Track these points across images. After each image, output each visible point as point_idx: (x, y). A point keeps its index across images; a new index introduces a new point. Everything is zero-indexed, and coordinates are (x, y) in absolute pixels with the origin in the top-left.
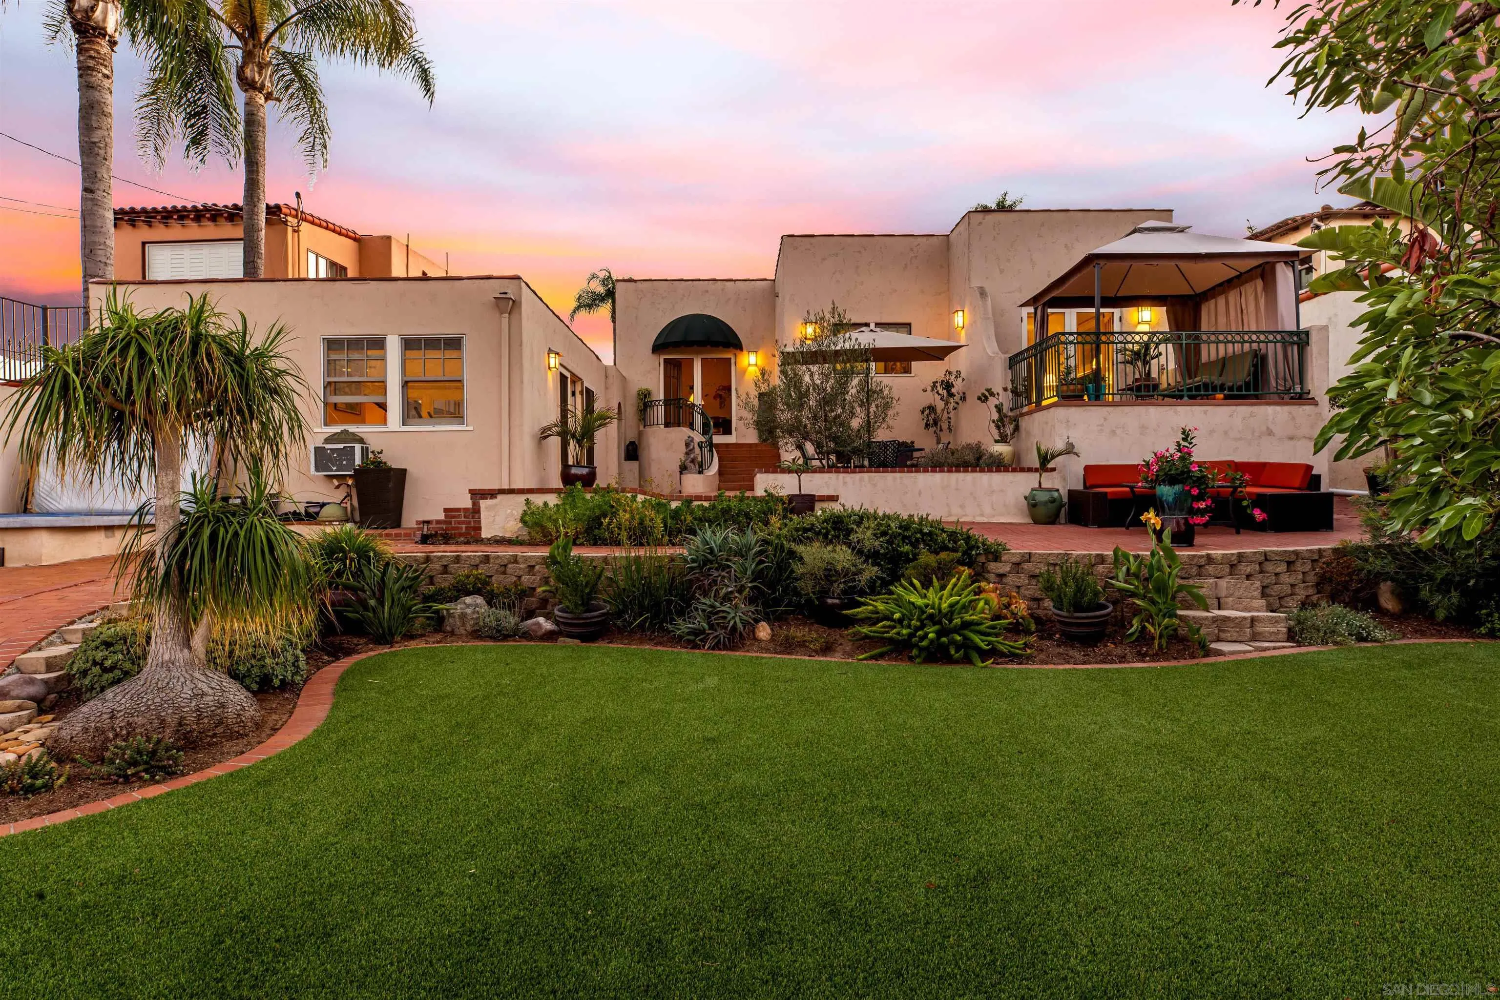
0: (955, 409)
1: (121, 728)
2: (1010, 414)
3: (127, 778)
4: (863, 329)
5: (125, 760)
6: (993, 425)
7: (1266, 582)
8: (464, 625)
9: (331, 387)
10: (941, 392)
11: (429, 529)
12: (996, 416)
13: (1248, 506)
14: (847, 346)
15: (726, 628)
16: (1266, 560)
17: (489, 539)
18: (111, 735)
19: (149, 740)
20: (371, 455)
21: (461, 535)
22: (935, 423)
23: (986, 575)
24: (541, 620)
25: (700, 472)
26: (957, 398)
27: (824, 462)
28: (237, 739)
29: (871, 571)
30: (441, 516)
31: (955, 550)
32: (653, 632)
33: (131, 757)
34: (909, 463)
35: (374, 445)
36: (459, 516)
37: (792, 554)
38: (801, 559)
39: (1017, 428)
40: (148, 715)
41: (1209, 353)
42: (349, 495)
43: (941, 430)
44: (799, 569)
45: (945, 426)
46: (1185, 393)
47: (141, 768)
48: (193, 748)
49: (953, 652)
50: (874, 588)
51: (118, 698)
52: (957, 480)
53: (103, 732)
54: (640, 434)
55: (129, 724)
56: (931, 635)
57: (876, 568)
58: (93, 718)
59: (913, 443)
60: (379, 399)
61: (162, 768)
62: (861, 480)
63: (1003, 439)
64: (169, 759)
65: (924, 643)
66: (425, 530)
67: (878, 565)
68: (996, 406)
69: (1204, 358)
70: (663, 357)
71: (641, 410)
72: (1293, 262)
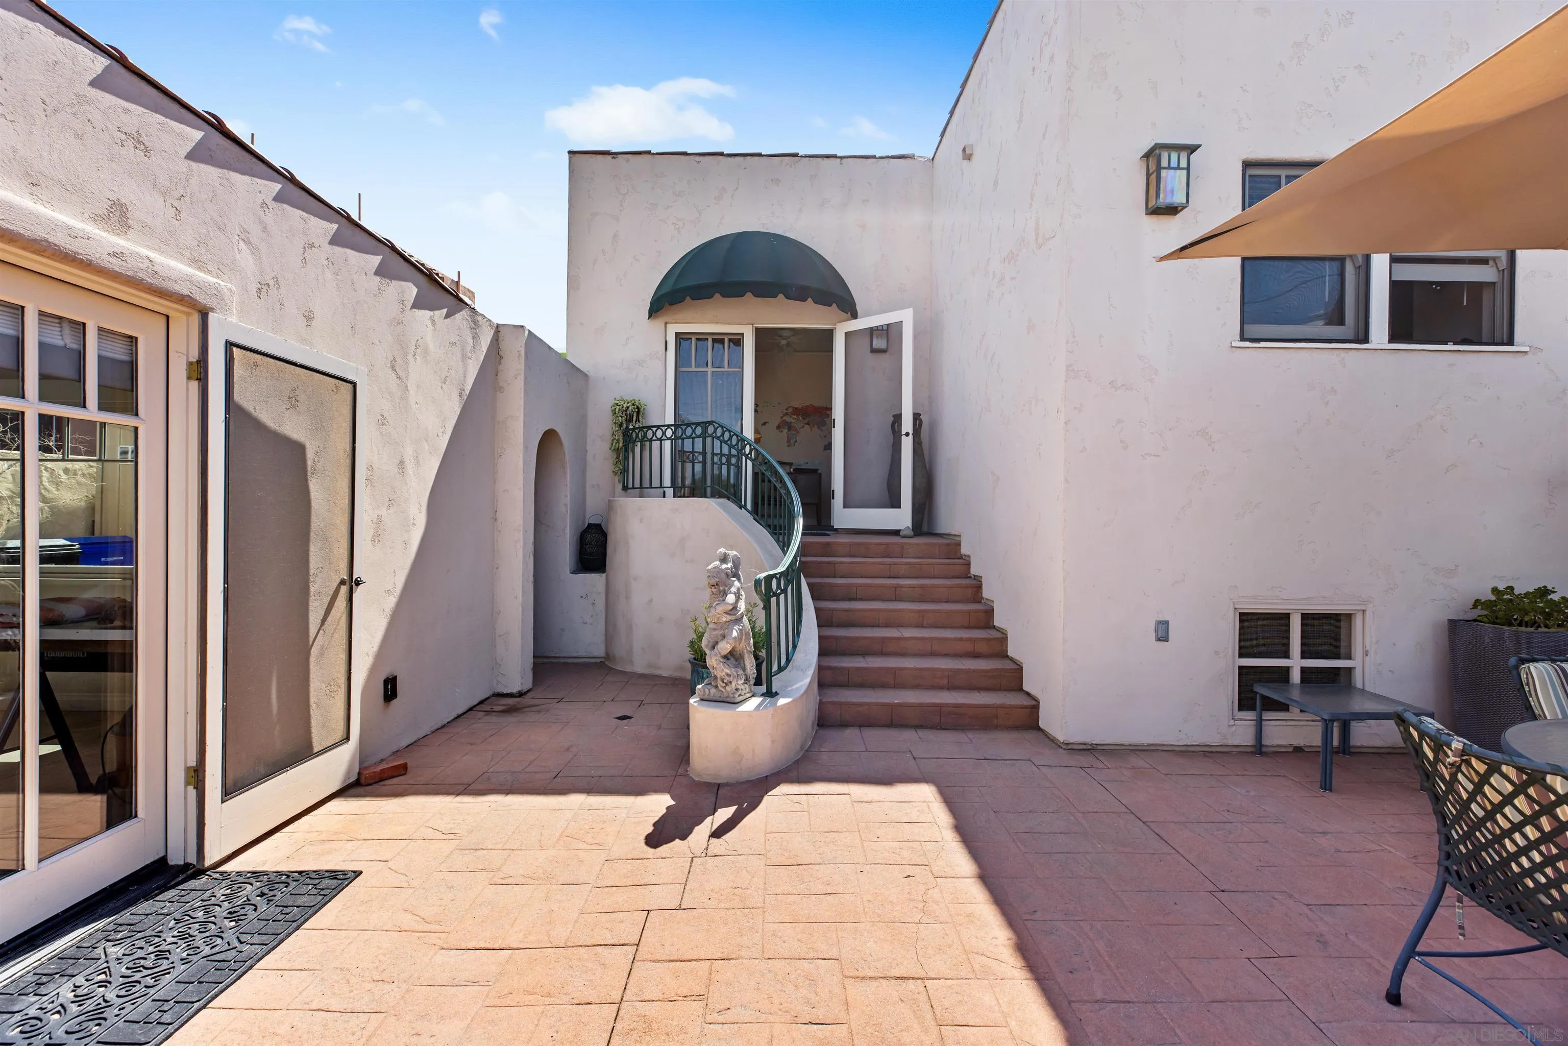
54: (610, 507)
70: (673, 329)
71: (617, 450)
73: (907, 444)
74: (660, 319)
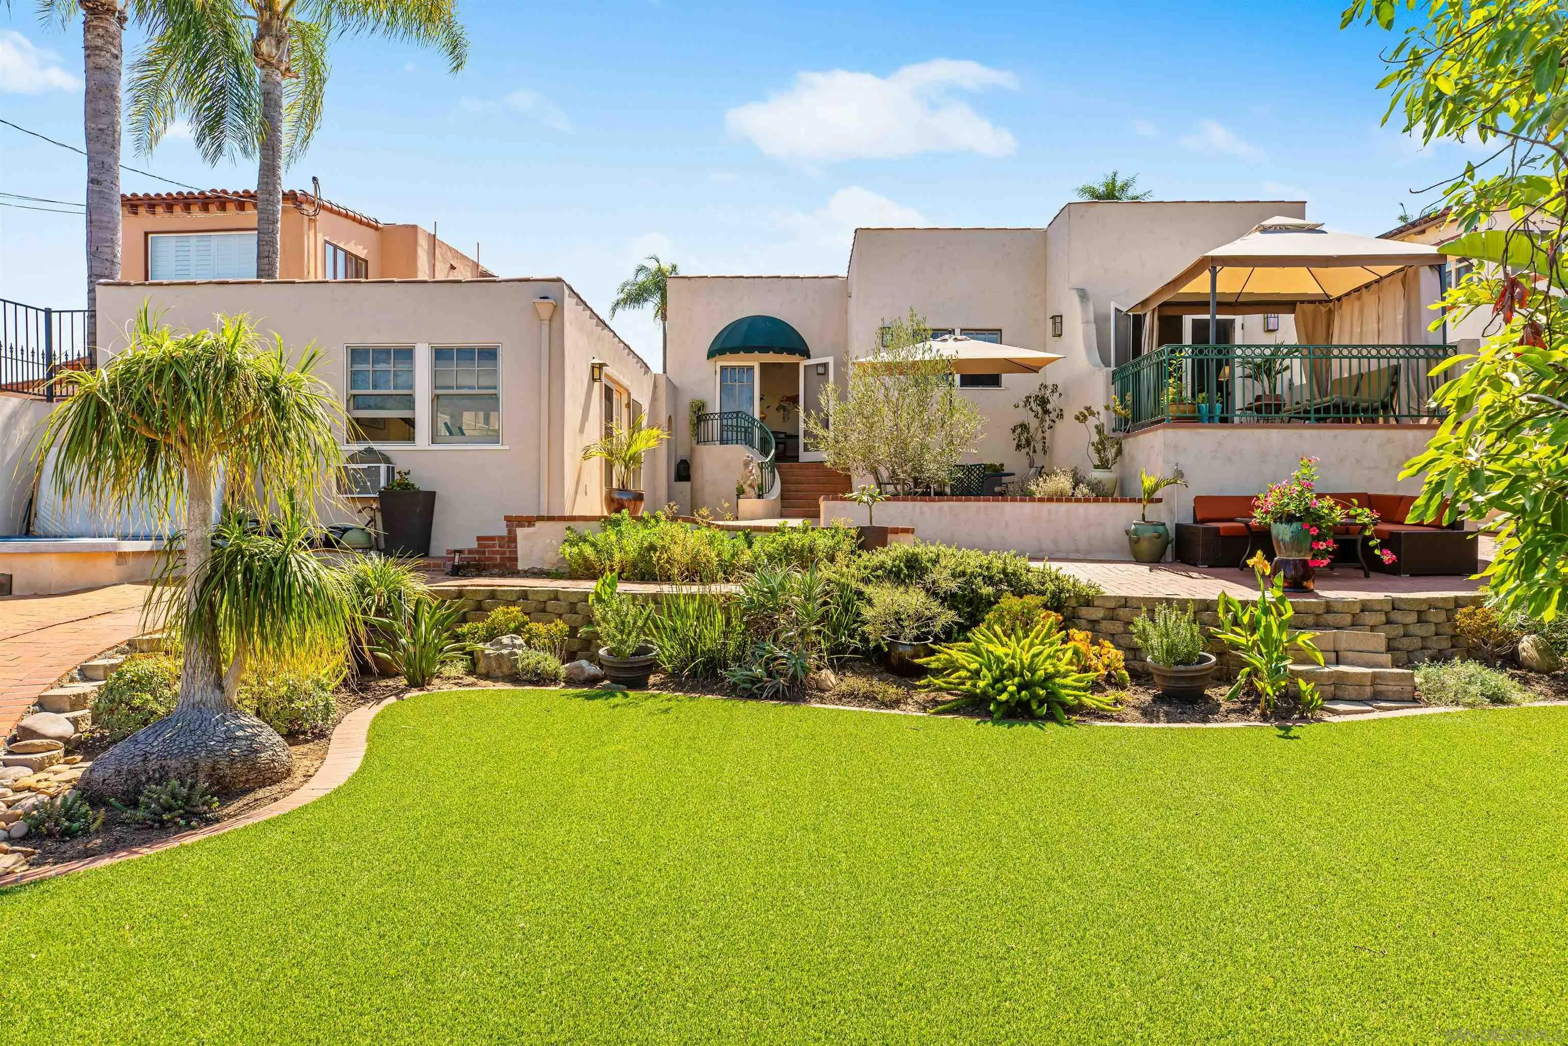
0: (1051, 427)
1: (154, 771)
2: (1112, 435)
3: (162, 823)
4: (947, 337)
5: (160, 805)
6: (1092, 448)
7: (1393, 634)
8: (500, 667)
9: (356, 402)
10: (1034, 408)
11: (460, 559)
12: (1096, 438)
13: (1376, 547)
14: (927, 358)
15: (786, 676)
16: (1394, 609)
17: (526, 572)
18: (144, 779)
19: (182, 784)
20: (397, 477)
21: (495, 566)
22: (1028, 443)
23: (1077, 621)
24: (584, 663)
25: (760, 496)
26: (1053, 416)
27: (899, 487)
28: (270, 785)
29: (948, 616)
30: (474, 545)
31: (1042, 593)
32: (706, 678)
33: (166, 801)
34: (997, 489)
35: (400, 465)
36: (494, 546)
37: (860, 594)
38: (870, 602)
39: (1119, 452)
40: (181, 759)
41: (1341, 369)
42: (373, 520)
43: (1035, 451)
44: (868, 613)
45: (1039, 447)
46: (1312, 415)
47: (176, 813)
48: (226, 794)
49: (1034, 707)
50: (949, 635)
51: (150, 740)
52: (1049, 511)
53: (136, 775)
54: (692, 451)
55: (162, 767)
56: (1012, 688)
57: (953, 612)
58: (125, 760)
59: (1002, 465)
60: (406, 414)
61: (196, 814)
62: (941, 509)
63: (1104, 465)
64: (203, 804)
65: (1004, 697)
66: (457, 560)
67: (955, 608)
68: (1096, 427)
69: (1335, 375)
70: (719, 365)
71: (694, 425)
72: (1440, 266)
74: (712, 360)
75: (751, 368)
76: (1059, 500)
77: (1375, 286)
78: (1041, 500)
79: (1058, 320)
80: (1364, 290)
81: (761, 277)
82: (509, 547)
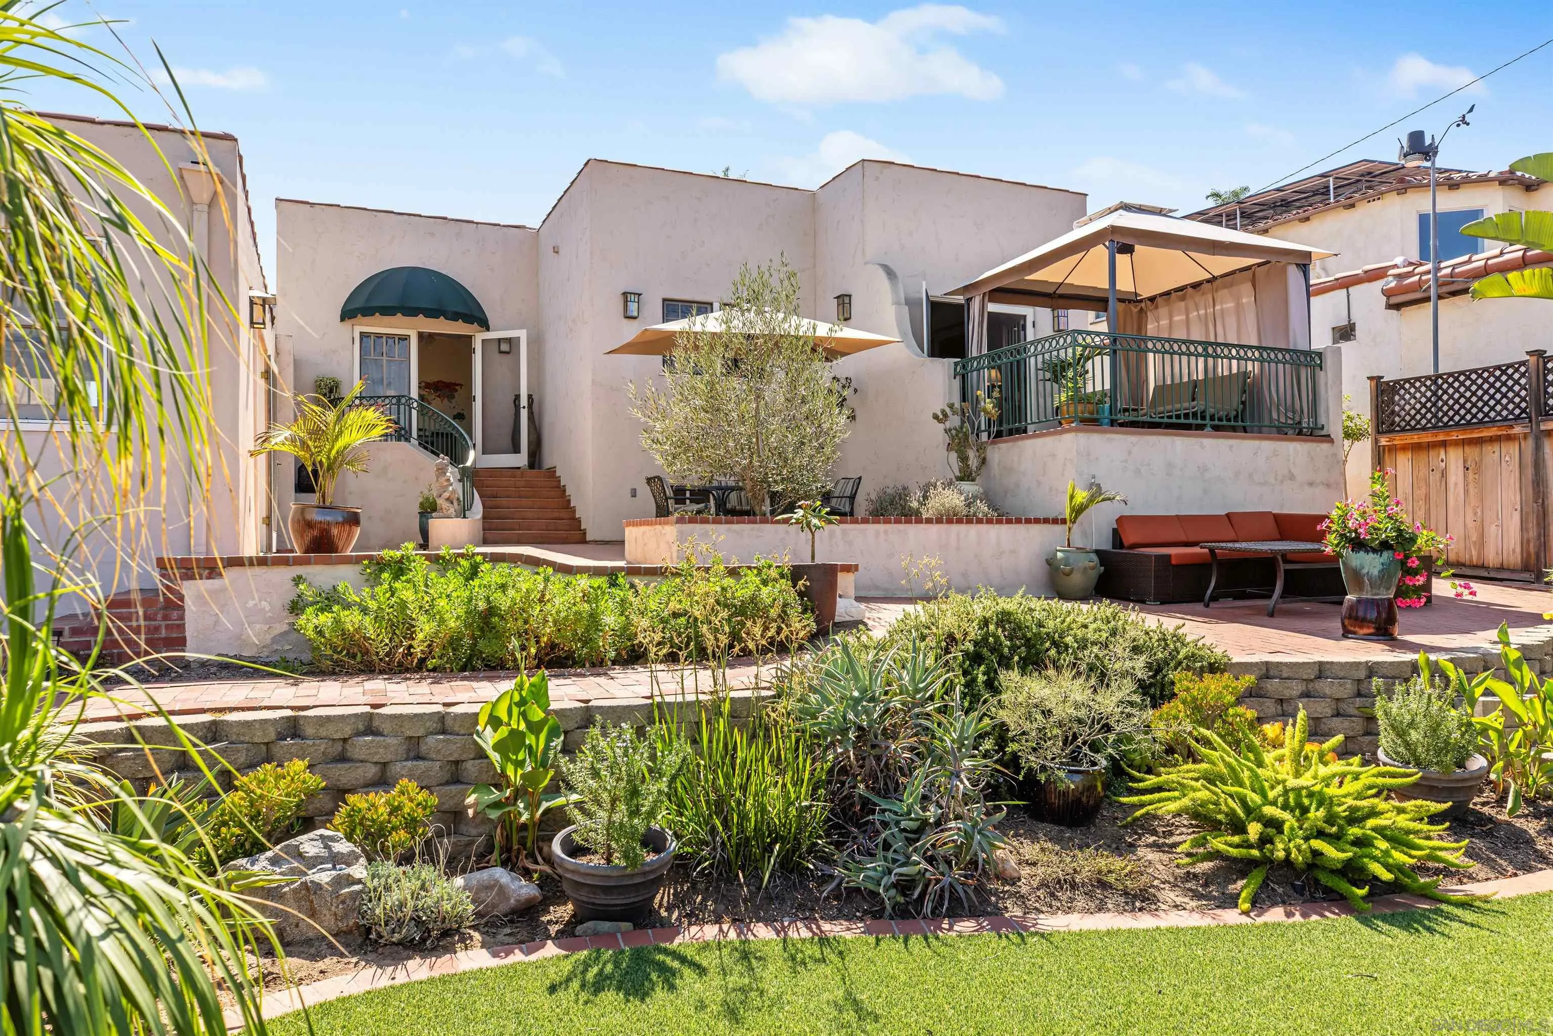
15: (957, 863)
24: (500, 874)
39: (983, 461)
63: (968, 477)
70: (358, 329)
72: (1304, 265)
73: (524, 414)
74: (348, 324)
75: (405, 338)
76: (950, 521)
77: (1206, 286)
78: (929, 521)
79: (847, 300)
80: (1190, 290)
81: (420, 216)
82: (165, 618)
